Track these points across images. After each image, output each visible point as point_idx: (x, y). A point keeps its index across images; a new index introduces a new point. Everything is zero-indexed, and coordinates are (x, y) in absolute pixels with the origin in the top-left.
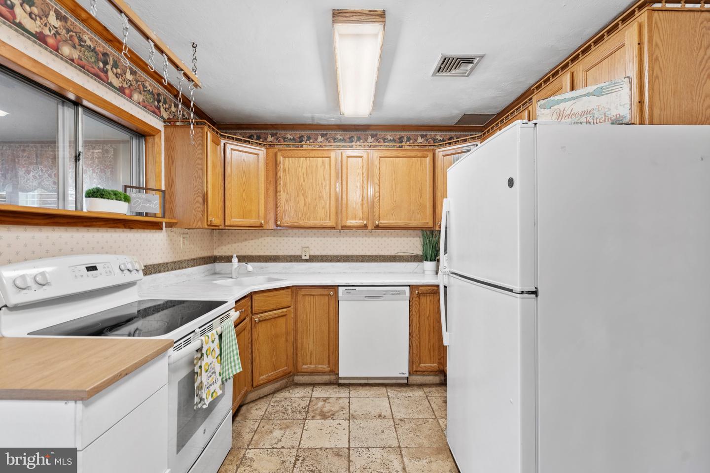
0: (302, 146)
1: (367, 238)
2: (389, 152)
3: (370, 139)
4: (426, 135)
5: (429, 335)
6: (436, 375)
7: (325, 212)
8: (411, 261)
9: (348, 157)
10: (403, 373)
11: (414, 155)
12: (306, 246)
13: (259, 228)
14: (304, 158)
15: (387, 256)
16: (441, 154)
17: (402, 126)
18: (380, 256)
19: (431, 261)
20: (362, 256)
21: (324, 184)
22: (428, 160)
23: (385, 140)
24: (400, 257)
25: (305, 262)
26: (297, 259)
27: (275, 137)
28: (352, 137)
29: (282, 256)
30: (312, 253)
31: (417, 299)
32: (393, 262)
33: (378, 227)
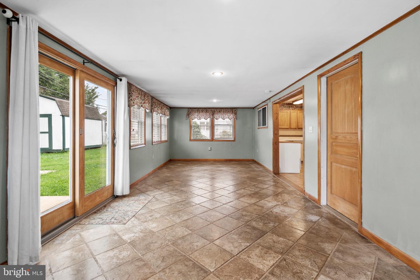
7: (287, 125)
33: (299, 128)
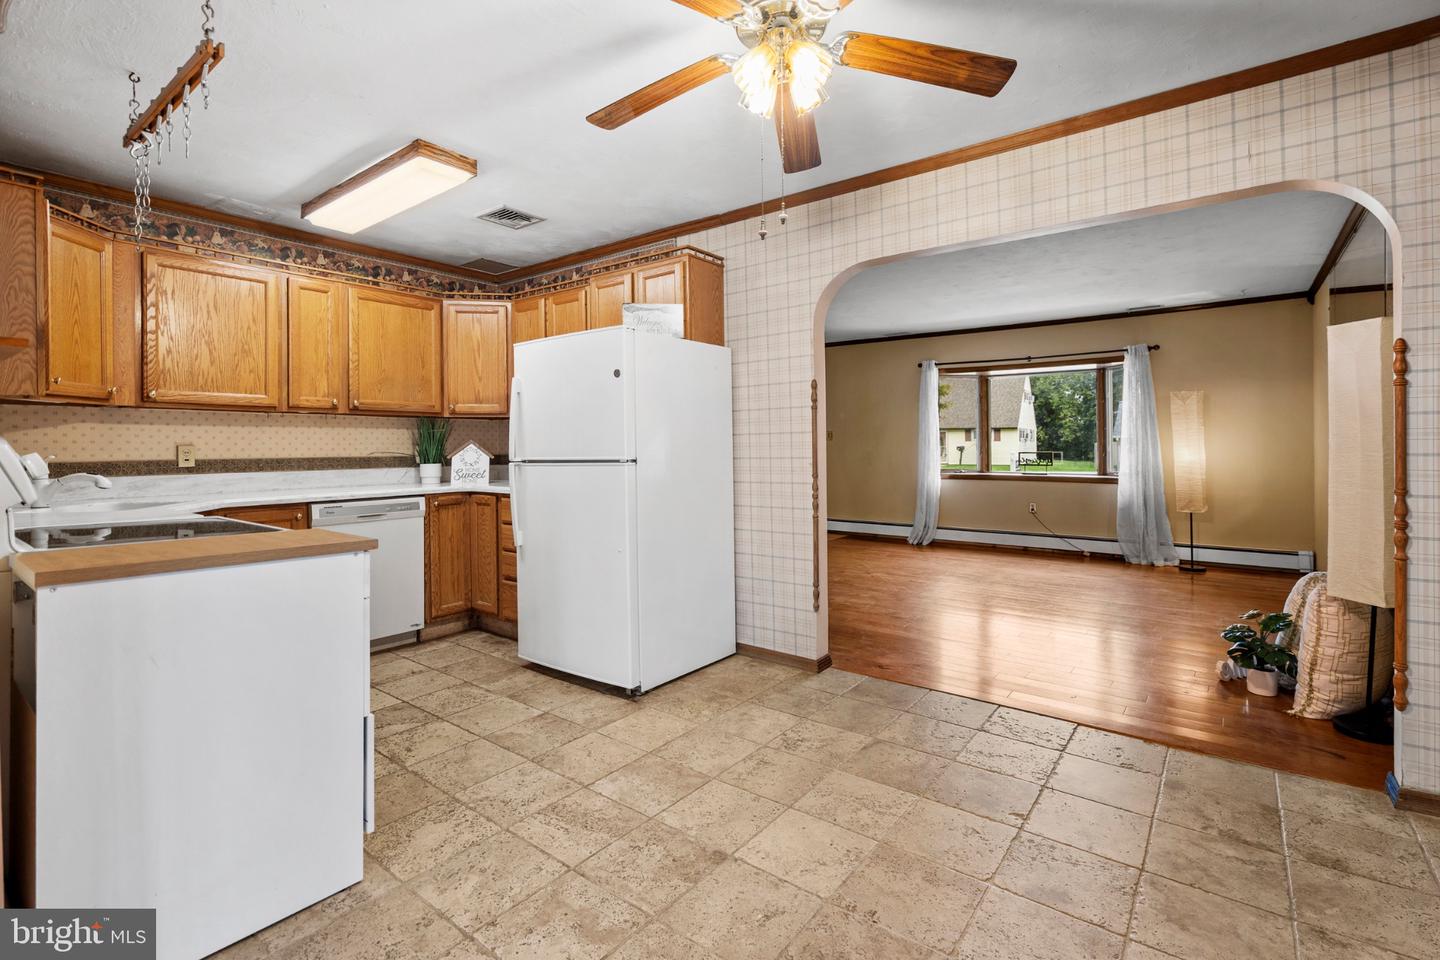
0: (176, 246)
1: (317, 429)
2: (375, 293)
3: (321, 260)
4: (416, 272)
5: (452, 564)
6: (458, 619)
7: (254, 379)
8: (395, 466)
9: (302, 288)
10: (417, 625)
11: (411, 303)
12: (187, 442)
13: (99, 404)
14: (210, 276)
15: (355, 459)
16: (452, 309)
17: (380, 250)
18: (342, 458)
19: (434, 463)
20: (308, 459)
21: (253, 328)
22: (433, 314)
23: (348, 266)
24: (377, 459)
25: (184, 473)
26: (167, 467)
27: (103, 211)
28: (288, 248)
29: (126, 462)
30: (201, 456)
31: (436, 514)
32: (364, 468)
33: (355, 411)
